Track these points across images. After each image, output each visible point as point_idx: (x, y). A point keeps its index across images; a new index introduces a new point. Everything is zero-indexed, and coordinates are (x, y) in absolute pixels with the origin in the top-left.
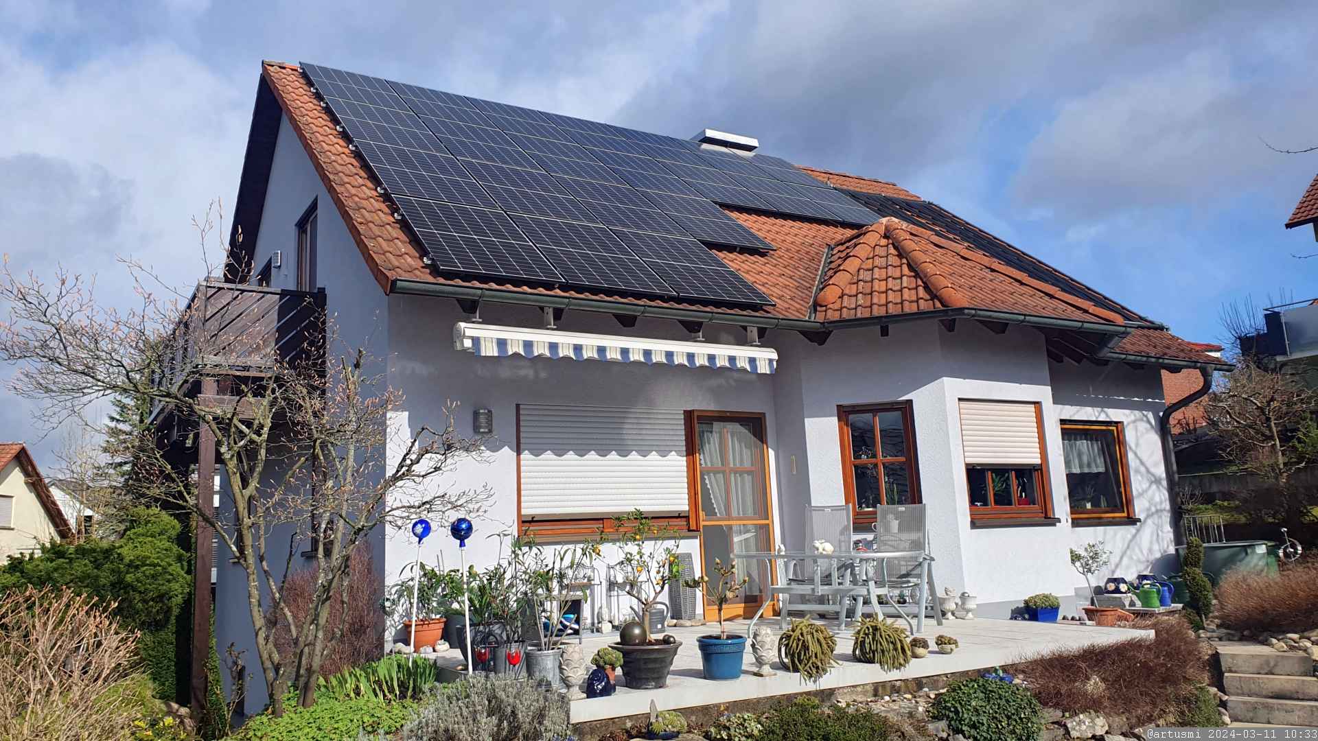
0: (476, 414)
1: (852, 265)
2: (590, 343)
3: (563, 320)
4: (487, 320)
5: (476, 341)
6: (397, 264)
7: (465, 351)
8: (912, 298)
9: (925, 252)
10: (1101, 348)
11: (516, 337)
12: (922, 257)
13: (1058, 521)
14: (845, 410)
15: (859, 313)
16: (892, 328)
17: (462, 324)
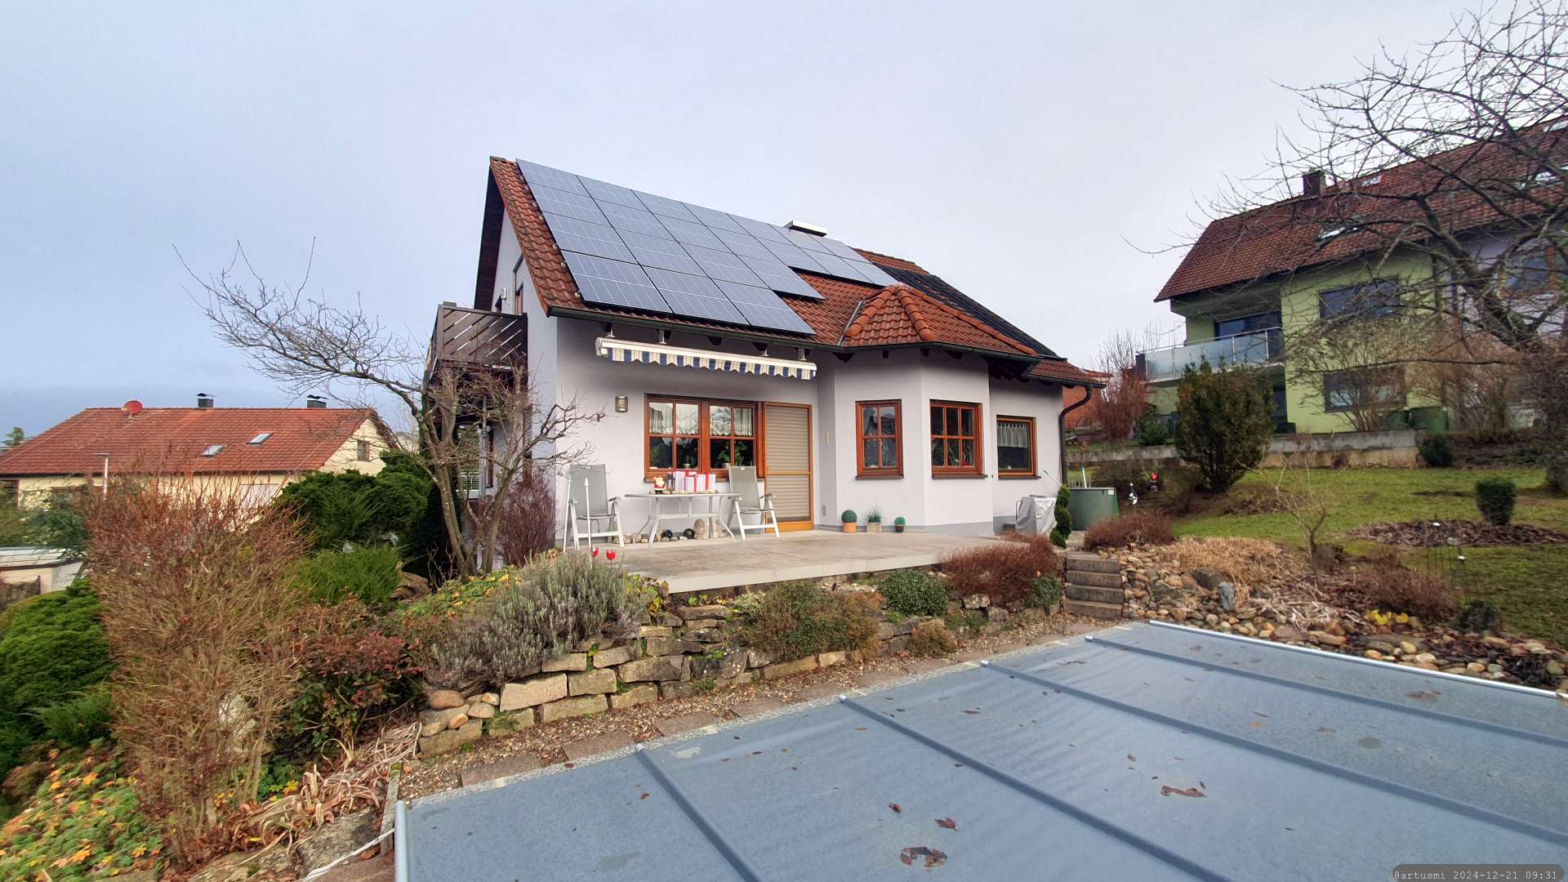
0: (617, 399)
1: (869, 311)
2: (689, 354)
3: (673, 339)
4: (619, 337)
5: (610, 350)
6: (556, 296)
7: (603, 356)
8: (904, 336)
9: (917, 305)
10: (1022, 372)
11: (637, 349)
12: (914, 308)
13: (987, 476)
14: (861, 404)
15: (870, 343)
16: (891, 354)
17: (601, 339)
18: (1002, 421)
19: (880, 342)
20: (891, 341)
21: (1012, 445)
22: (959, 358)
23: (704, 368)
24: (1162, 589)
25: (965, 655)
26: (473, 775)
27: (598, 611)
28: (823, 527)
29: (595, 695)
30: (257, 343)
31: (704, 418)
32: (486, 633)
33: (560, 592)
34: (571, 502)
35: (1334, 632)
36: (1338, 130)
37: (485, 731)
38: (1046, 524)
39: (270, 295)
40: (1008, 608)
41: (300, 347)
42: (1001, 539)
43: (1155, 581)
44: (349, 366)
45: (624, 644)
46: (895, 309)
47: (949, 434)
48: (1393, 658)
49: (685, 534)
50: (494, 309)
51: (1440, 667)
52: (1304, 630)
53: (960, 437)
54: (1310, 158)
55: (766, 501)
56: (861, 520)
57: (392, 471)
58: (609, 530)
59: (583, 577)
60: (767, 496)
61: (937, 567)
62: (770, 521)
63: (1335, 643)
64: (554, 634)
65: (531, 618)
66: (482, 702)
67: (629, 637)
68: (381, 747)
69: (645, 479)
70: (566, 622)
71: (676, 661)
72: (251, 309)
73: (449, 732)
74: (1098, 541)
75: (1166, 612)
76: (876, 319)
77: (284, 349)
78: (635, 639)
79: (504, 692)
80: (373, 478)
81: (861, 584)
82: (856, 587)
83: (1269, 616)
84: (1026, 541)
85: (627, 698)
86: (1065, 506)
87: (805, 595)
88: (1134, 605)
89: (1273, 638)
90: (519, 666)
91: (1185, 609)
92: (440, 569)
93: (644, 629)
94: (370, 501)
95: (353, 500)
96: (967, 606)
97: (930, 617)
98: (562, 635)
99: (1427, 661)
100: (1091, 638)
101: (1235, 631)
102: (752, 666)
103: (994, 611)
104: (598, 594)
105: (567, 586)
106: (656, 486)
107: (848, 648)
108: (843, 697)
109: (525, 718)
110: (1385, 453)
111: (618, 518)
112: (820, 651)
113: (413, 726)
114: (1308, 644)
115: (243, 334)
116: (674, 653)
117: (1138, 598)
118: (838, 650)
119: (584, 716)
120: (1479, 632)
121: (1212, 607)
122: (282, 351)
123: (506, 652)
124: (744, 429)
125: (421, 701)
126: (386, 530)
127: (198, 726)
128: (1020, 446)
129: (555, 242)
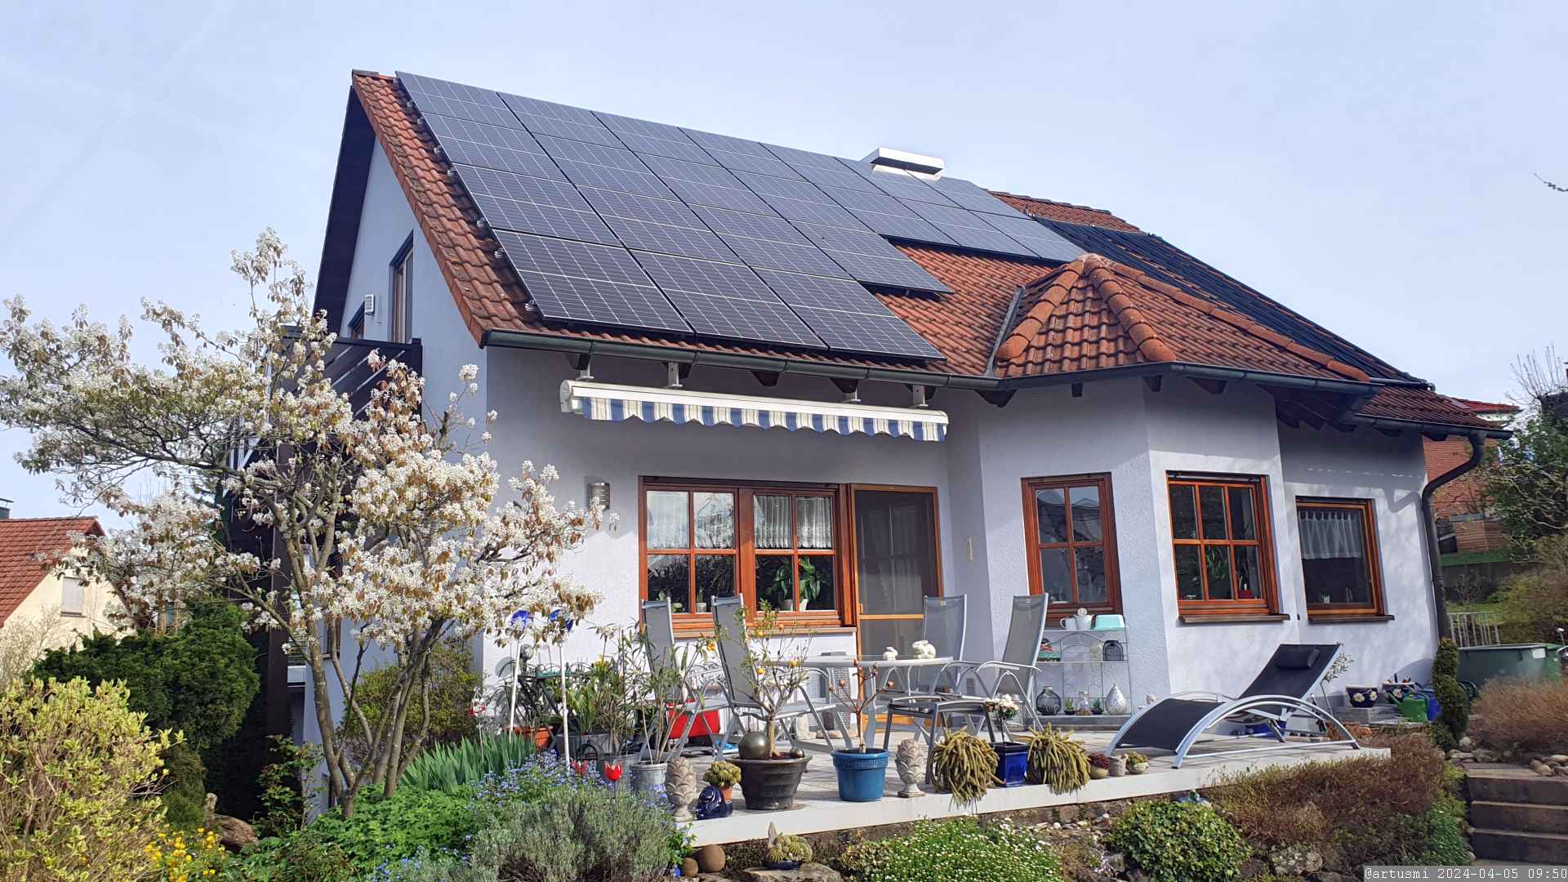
0: (590, 485)
1: (1041, 311)
2: (723, 405)
5: (586, 402)
6: (492, 310)
7: (572, 414)
8: (1111, 354)
10: (1344, 411)
11: (633, 398)
12: (1126, 301)
13: (1287, 617)
14: (1031, 484)
15: (1047, 369)
16: (1086, 386)
17: (566, 384)
18: (1307, 508)
19: (1067, 366)
20: (1086, 364)
21: (1326, 555)
22: (1221, 391)
23: (750, 427)
31: (740, 515)
46: (1088, 305)
50: (346, 332)
53: (1228, 541)
76: (1054, 324)
86: (1450, 673)
124: (816, 536)
128: (1348, 555)
129: (480, 215)
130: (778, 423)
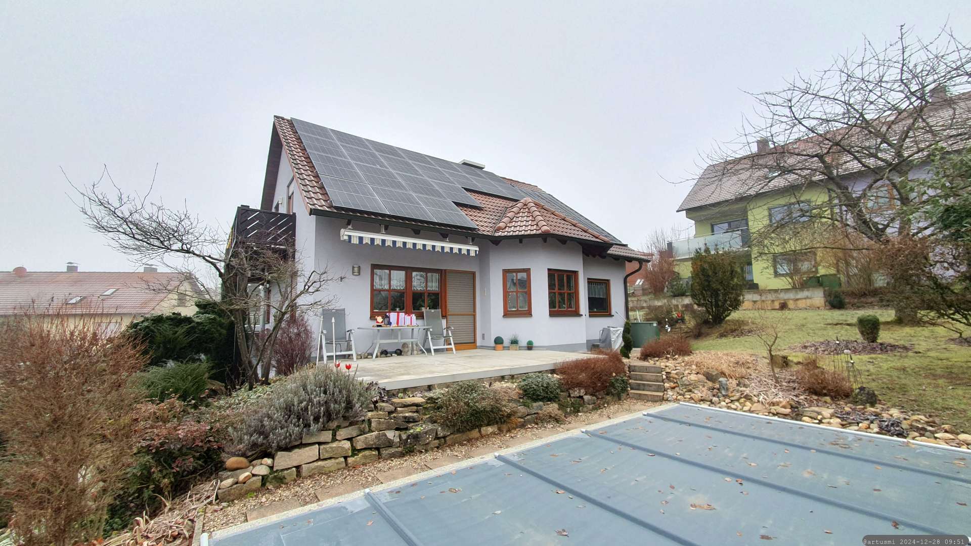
0: (353, 267)
1: (510, 215)
2: (400, 240)
3: (388, 231)
4: (356, 228)
5: (350, 237)
6: (316, 203)
7: (345, 240)
8: (531, 230)
9: (539, 212)
10: (603, 252)
11: (367, 236)
13: (582, 315)
14: (506, 272)
15: (511, 234)
16: (524, 241)
17: (342, 230)
18: (590, 282)
19: (517, 233)
20: (523, 233)
21: (597, 296)
22: (565, 244)
23: (409, 249)
24: (685, 382)
25: (570, 426)
26: (255, 514)
27: (340, 402)
28: (482, 347)
29: (337, 458)
30: (115, 230)
31: (408, 279)
32: (266, 419)
33: (315, 391)
34: (322, 332)
35: (784, 407)
36: (776, 117)
37: (263, 484)
38: (618, 343)
39: (125, 199)
40: (596, 396)
41: (145, 233)
42: (591, 354)
43: (682, 378)
44: (178, 246)
45: (356, 424)
46: (526, 214)
47: (559, 289)
48: (817, 421)
49: (396, 352)
50: (273, 210)
51: (843, 426)
52: (767, 406)
53: (565, 290)
54: (761, 132)
55: (447, 331)
56: (506, 342)
57: (203, 314)
58: (347, 351)
59: (331, 381)
60: (448, 328)
61: (553, 371)
62: (450, 344)
63: (785, 413)
64: (312, 418)
65: (296, 408)
66: (261, 464)
67: (360, 419)
68: (190, 497)
69: (370, 318)
70: (319, 410)
71: (390, 434)
72: (112, 208)
73: (238, 485)
74: (648, 353)
75: (689, 397)
76: (514, 220)
77: (133, 234)
78: (364, 420)
79: (277, 458)
80: (190, 318)
81: (507, 382)
82: (504, 385)
83: (748, 398)
84: (606, 354)
85: (358, 459)
86: (629, 333)
87: (472, 390)
88: (670, 393)
89: (750, 411)
90: (287, 440)
91: (700, 395)
92: (233, 377)
93: (370, 414)
94: (188, 333)
95: (176, 332)
96: (572, 395)
97: (549, 403)
98: (316, 419)
99: (837, 423)
100: (646, 413)
101: (729, 408)
102: (439, 436)
103: (586, 398)
104: (340, 392)
105: (320, 387)
106: (378, 322)
107: (500, 423)
108: (497, 454)
109: (290, 475)
110: (808, 301)
111: (353, 342)
112: (481, 426)
113: (214, 482)
114: (771, 414)
115: (106, 224)
116: (389, 429)
117: (673, 388)
118: (493, 424)
119: (330, 472)
120: (864, 405)
121: (715, 393)
122: (132, 236)
123: (279, 431)
124: (434, 286)
125: (219, 465)
126: (198, 352)
127: (62, 487)
128: (601, 297)
129: (315, 169)
130: (419, 247)
